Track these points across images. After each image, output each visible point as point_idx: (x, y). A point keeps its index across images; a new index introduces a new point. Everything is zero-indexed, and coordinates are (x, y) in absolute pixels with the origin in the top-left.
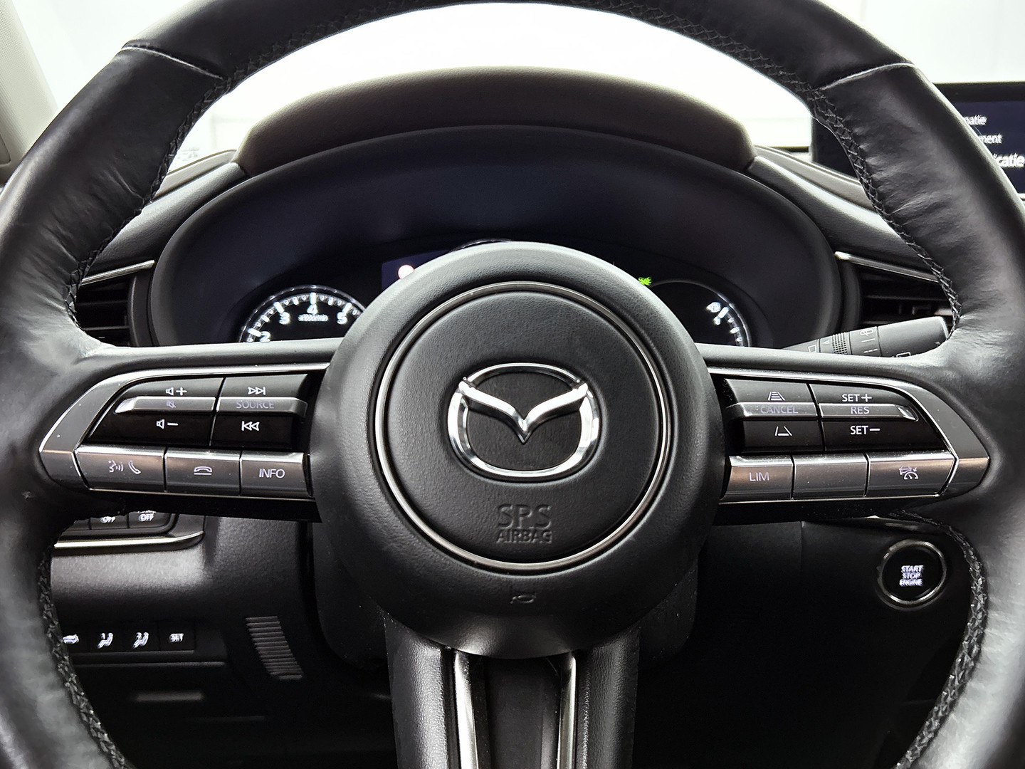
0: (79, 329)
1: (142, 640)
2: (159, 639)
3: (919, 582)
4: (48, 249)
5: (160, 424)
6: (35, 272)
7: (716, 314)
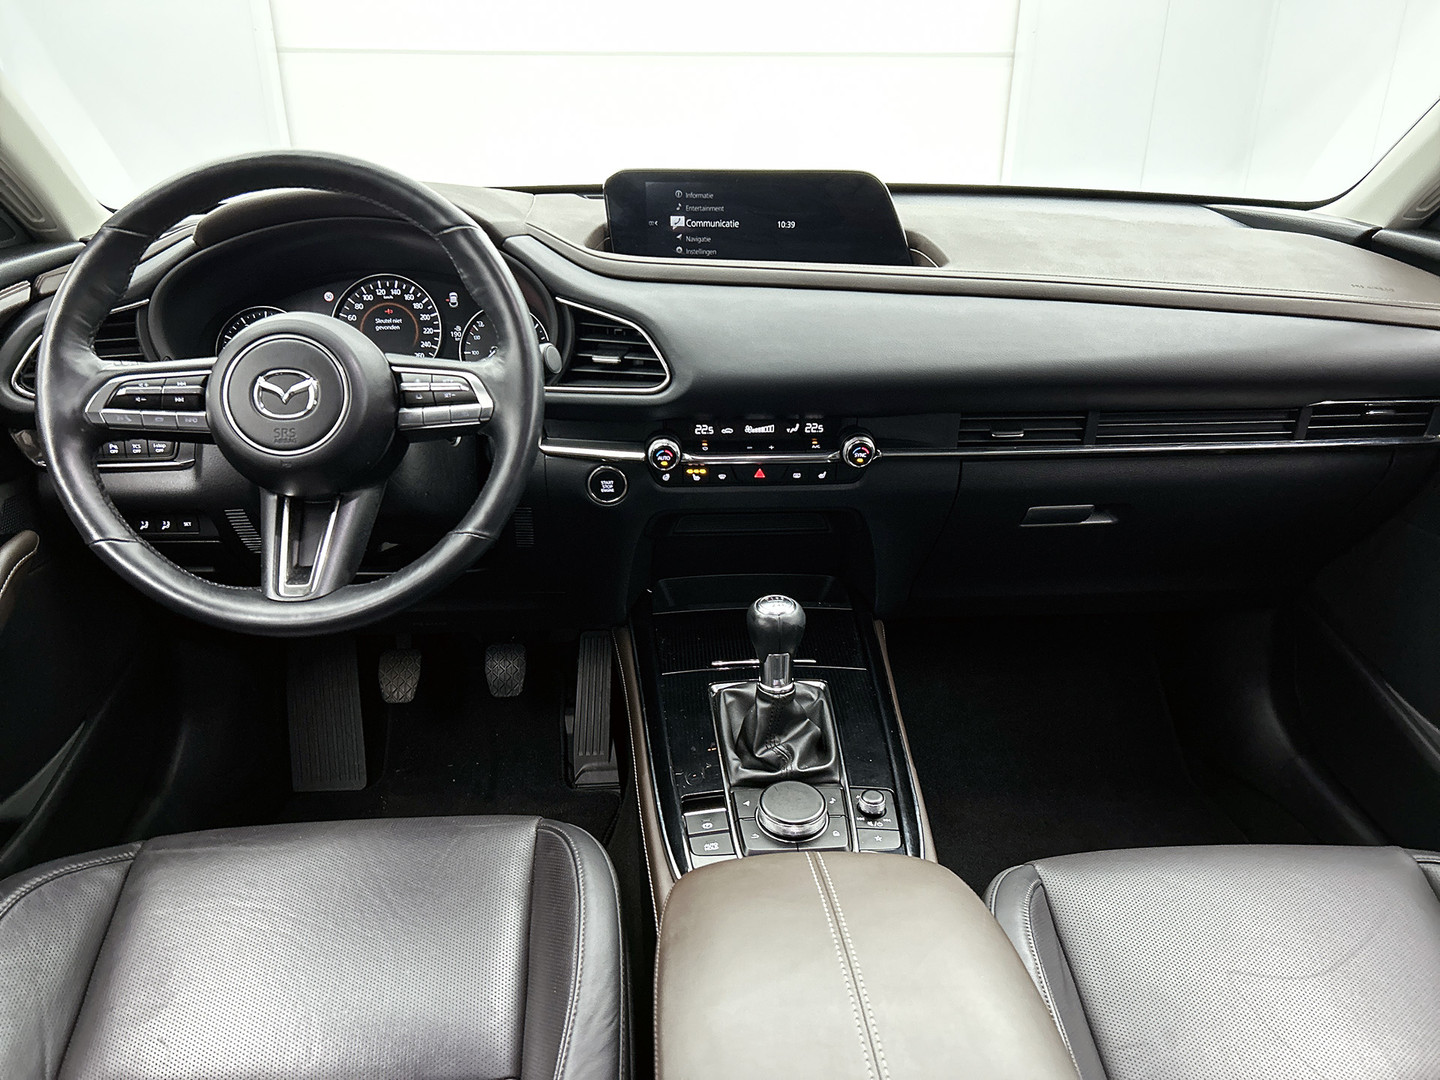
0: (97, 358)
1: (167, 525)
2: (177, 525)
3: (612, 490)
4: (79, 323)
5: (138, 399)
6: (73, 333)
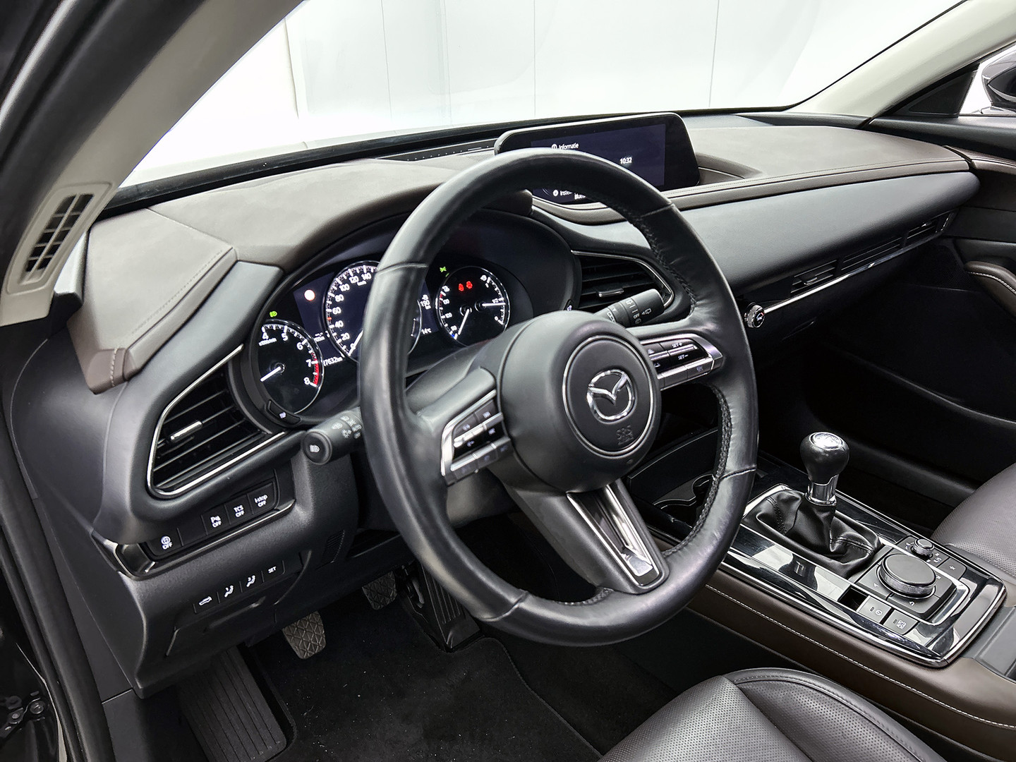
7: (486, 282)
